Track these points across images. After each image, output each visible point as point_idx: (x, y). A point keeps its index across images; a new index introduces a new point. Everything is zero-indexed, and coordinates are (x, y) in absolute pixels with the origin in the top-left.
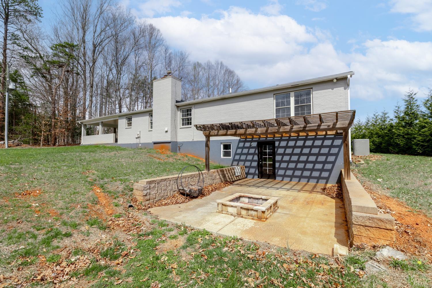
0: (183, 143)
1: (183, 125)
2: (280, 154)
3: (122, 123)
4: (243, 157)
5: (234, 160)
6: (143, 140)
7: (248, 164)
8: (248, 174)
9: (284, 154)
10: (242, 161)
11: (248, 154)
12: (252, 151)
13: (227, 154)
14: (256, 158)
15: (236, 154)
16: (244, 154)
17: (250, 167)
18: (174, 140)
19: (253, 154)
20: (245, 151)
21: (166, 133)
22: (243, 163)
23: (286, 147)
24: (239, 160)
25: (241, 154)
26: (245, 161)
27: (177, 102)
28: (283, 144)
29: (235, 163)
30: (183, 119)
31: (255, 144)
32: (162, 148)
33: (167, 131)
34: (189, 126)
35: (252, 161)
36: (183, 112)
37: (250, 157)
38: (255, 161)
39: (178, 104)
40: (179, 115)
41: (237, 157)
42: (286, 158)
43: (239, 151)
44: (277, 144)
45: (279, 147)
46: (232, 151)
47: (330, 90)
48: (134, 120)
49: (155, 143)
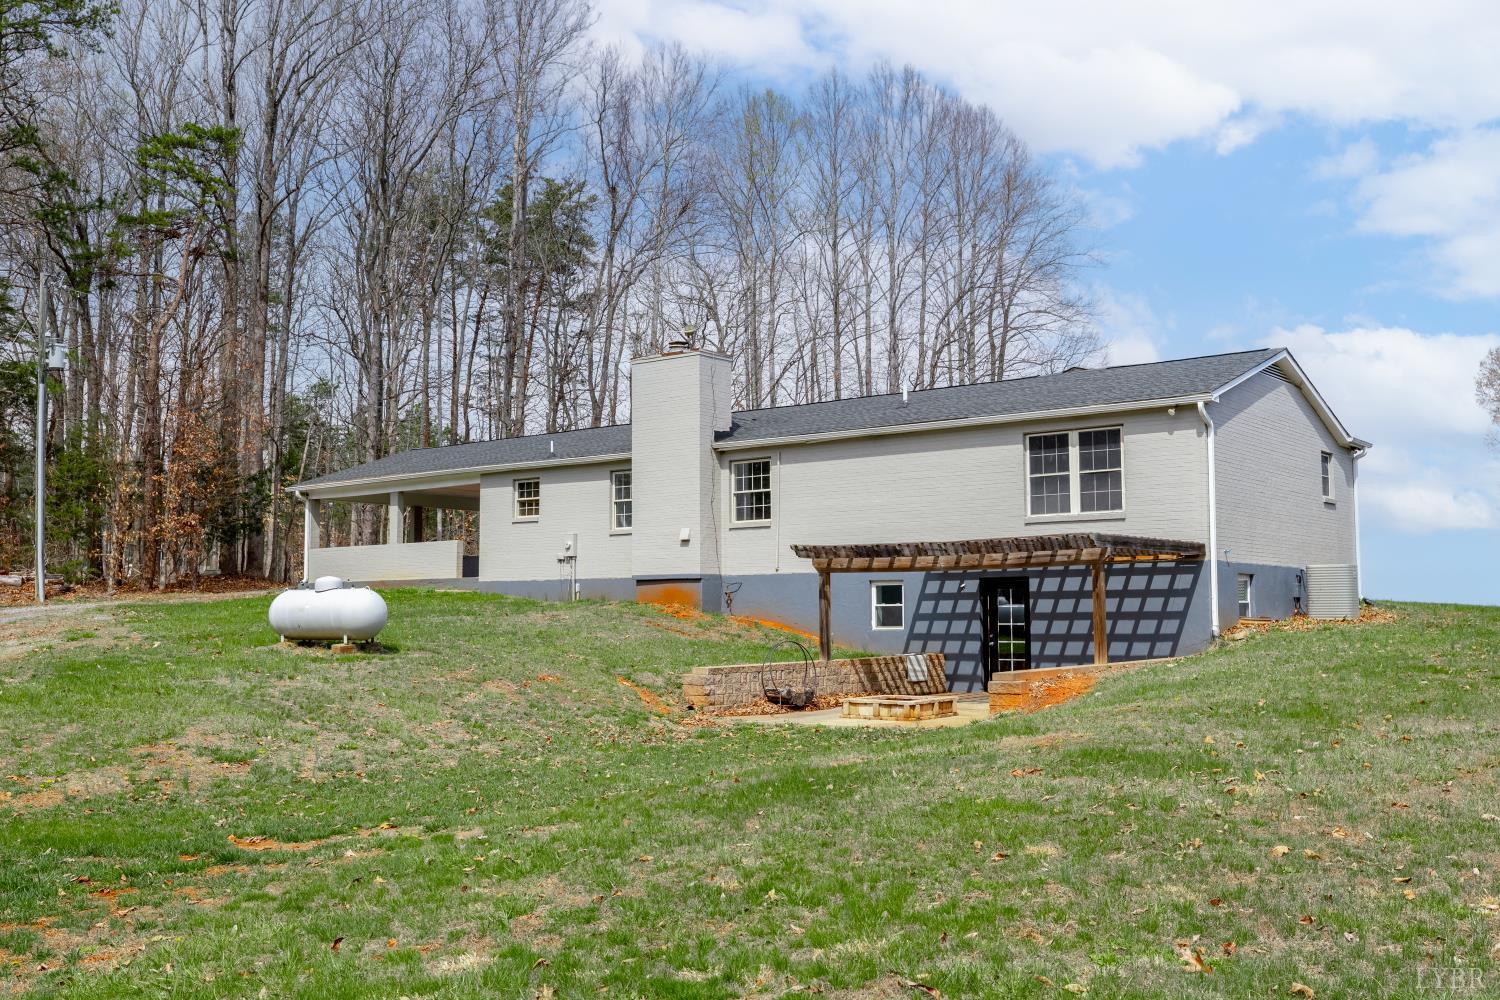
0: (740, 582)
1: (740, 516)
2: (1042, 616)
3: (498, 502)
4: (939, 627)
5: (912, 636)
6: (585, 570)
7: (953, 647)
8: (953, 678)
9: (1052, 617)
10: (936, 637)
11: (952, 617)
12: (965, 606)
13: (890, 618)
14: (976, 627)
15: (918, 617)
16: (943, 617)
17: (960, 657)
18: (714, 571)
19: (969, 617)
20: (945, 607)
21: (682, 545)
22: (939, 644)
23: (1058, 595)
24: (928, 637)
25: (934, 617)
26: (946, 637)
27: (719, 436)
28: (1051, 584)
29: (917, 645)
30: (740, 498)
31: (972, 586)
32: (669, 599)
33: (685, 542)
34: (763, 521)
35: (965, 637)
36: (739, 473)
37: (959, 627)
38: (974, 637)
39: (723, 445)
40: (727, 480)
41: (921, 627)
42: (1059, 627)
43: (927, 607)
44: (1033, 584)
45: (1040, 594)
46: (906, 606)
47: (1165, 435)
48: (548, 491)
49: (641, 582)
